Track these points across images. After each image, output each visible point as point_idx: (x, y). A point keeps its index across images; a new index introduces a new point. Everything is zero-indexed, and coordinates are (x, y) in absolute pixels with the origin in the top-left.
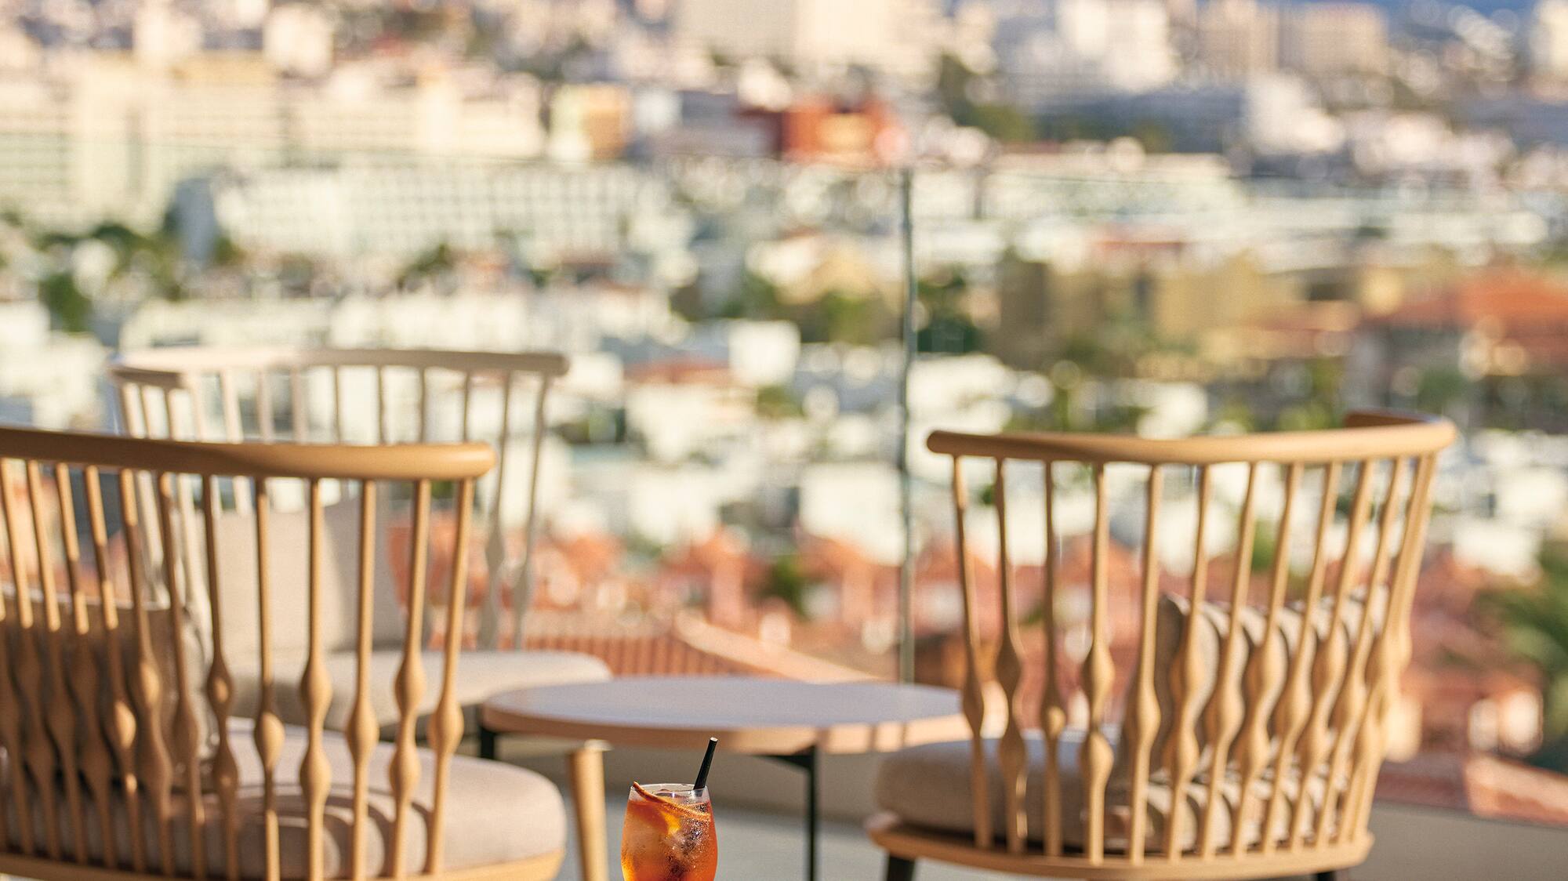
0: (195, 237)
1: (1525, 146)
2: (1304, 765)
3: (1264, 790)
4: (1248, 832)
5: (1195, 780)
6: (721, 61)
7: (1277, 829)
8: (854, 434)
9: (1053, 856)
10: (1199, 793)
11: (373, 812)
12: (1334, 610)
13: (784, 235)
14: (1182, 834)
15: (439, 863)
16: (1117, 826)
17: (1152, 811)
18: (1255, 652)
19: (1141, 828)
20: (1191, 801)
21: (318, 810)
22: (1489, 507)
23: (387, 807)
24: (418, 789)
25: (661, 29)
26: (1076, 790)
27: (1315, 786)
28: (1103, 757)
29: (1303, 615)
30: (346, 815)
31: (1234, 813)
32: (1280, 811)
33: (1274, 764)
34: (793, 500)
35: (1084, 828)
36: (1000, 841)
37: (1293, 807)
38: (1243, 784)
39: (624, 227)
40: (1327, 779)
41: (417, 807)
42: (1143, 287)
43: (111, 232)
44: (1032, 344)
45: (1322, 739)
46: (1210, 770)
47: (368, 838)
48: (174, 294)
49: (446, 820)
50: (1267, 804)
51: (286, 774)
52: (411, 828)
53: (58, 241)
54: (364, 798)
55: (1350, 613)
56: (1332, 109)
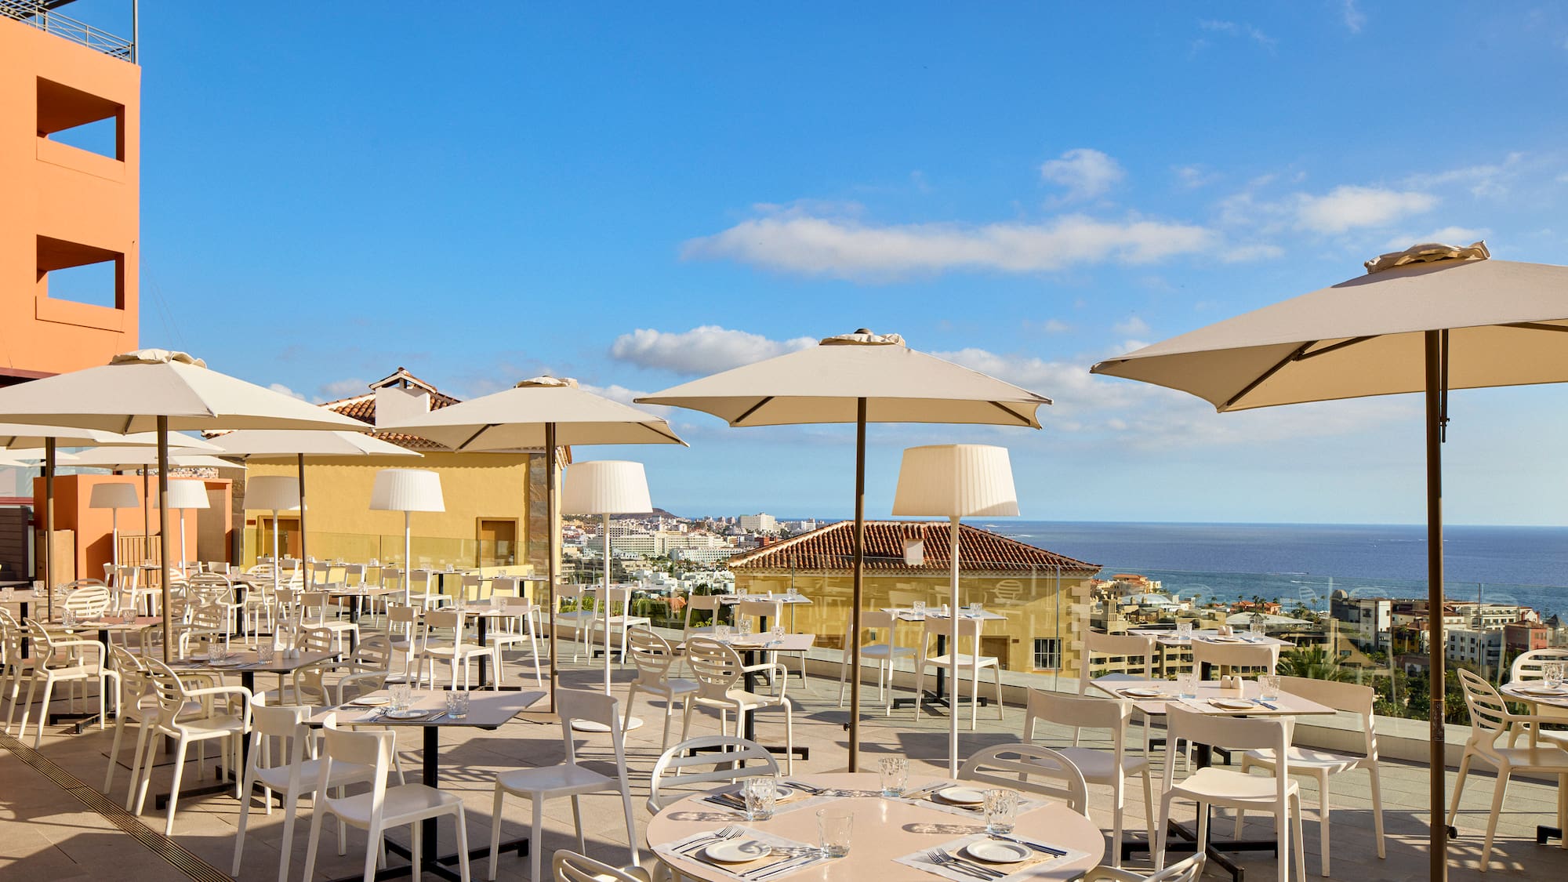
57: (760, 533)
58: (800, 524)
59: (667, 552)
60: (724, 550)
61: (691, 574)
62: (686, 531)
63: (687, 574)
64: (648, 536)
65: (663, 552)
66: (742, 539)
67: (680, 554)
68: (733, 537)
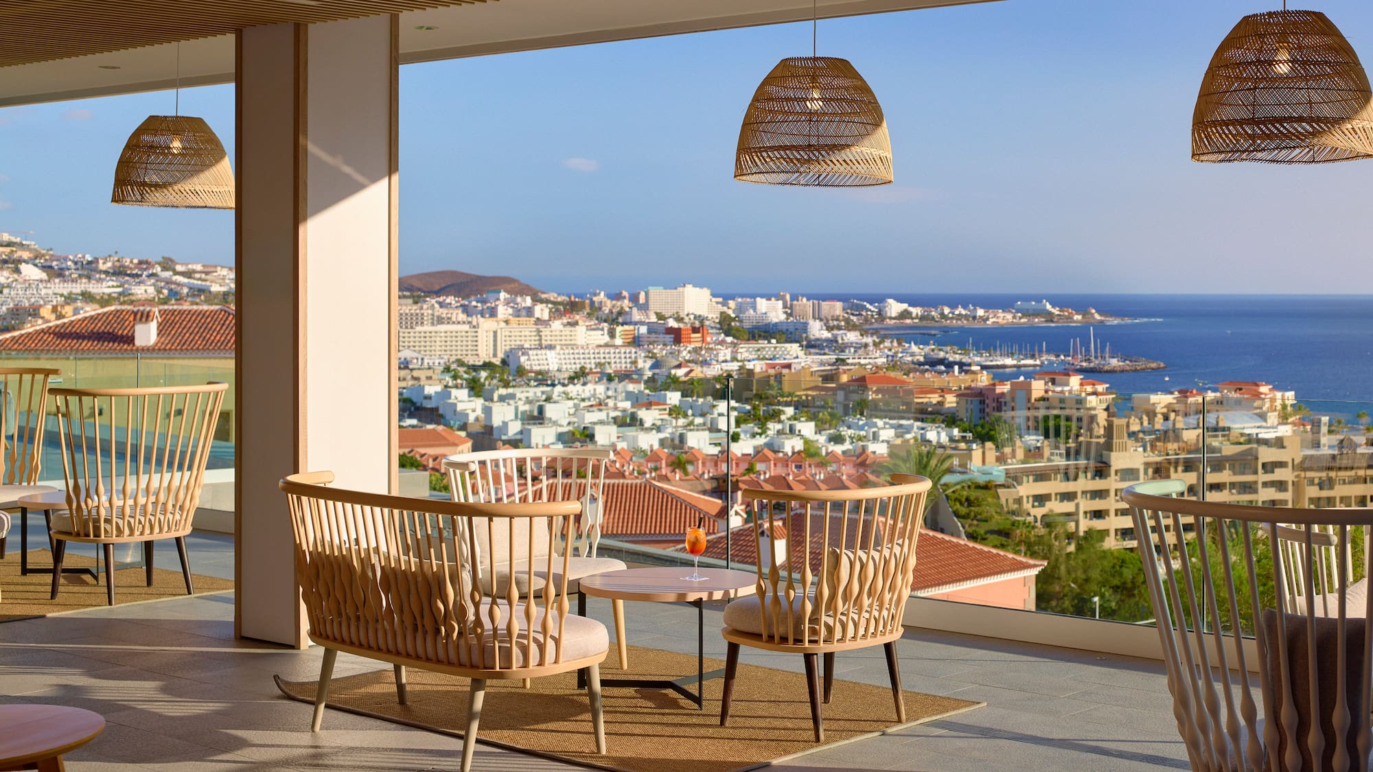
0: (513, 366)
1: (883, 338)
2: (881, 606)
3: (867, 616)
4: (861, 631)
5: (842, 614)
6: (660, 316)
7: (872, 629)
8: (699, 420)
9: (791, 644)
10: (844, 618)
11: (536, 640)
12: (891, 549)
13: (679, 366)
14: (838, 634)
15: (561, 659)
16: (814, 632)
17: (827, 625)
18: (863, 566)
19: (823, 632)
20: (841, 621)
21: (514, 640)
22: (875, 437)
23: (541, 638)
24: (552, 629)
25: (644, 308)
26: (799, 620)
27: (885, 613)
28: (809, 607)
29: (880, 552)
30: (525, 642)
31: (856, 625)
32: (873, 622)
33: (871, 606)
34: (682, 438)
35: (803, 632)
36: (771, 638)
37: (876, 621)
38: (859, 614)
39: (634, 362)
40: (889, 610)
41: (552, 637)
42: (779, 377)
43: (487, 366)
44: (746, 394)
45: (887, 596)
46: (848, 610)
47: (534, 649)
48: (506, 385)
49: (564, 642)
50: (868, 621)
51: (501, 624)
52: (550, 645)
53: (475, 368)
54: (532, 634)
55: (897, 550)
56: (829, 329)
57: (679, 319)
58: (755, 303)
59: (501, 355)
60: (602, 350)
61: (510, 390)
62: (546, 317)
63: (503, 391)
64: (466, 327)
65: (495, 355)
66: (643, 330)
67: (523, 359)
68: (626, 327)
